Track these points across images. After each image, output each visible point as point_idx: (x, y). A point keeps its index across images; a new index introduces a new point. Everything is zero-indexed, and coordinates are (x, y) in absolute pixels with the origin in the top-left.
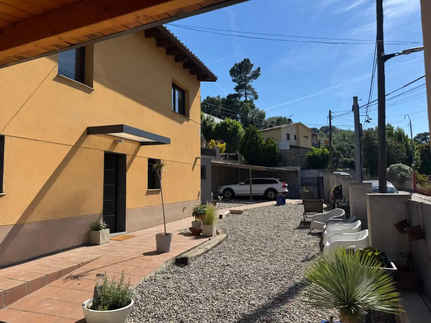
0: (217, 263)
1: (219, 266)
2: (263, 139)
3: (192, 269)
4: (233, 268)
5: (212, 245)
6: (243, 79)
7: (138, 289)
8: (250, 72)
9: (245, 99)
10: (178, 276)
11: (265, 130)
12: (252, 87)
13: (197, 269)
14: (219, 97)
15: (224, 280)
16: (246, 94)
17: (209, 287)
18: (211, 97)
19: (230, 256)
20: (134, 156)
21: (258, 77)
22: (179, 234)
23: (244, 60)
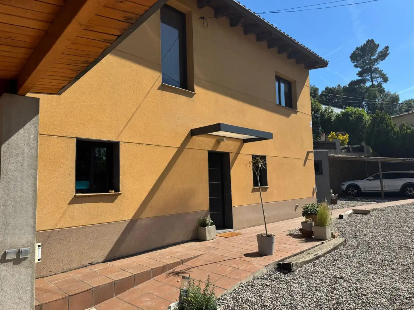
0: (328, 273)
1: (330, 277)
2: (395, 125)
3: (296, 278)
4: (348, 282)
5: (325, 251)
6: (367, 63)
7: (233, 294)
8: (375, 54)
9: (370, 84)
10: (278, 285)
11: (399, 115)
12: (379, 69)
13: (302, 278)
14: (339, 86)
15: (332, 297)
16: (372, 79)
17: (312, 303)
18: (330, 87)
19: (346, 266)
20: (237, 153)
21: (387, 58)
22: (288, 235)
23: (368, 42)
